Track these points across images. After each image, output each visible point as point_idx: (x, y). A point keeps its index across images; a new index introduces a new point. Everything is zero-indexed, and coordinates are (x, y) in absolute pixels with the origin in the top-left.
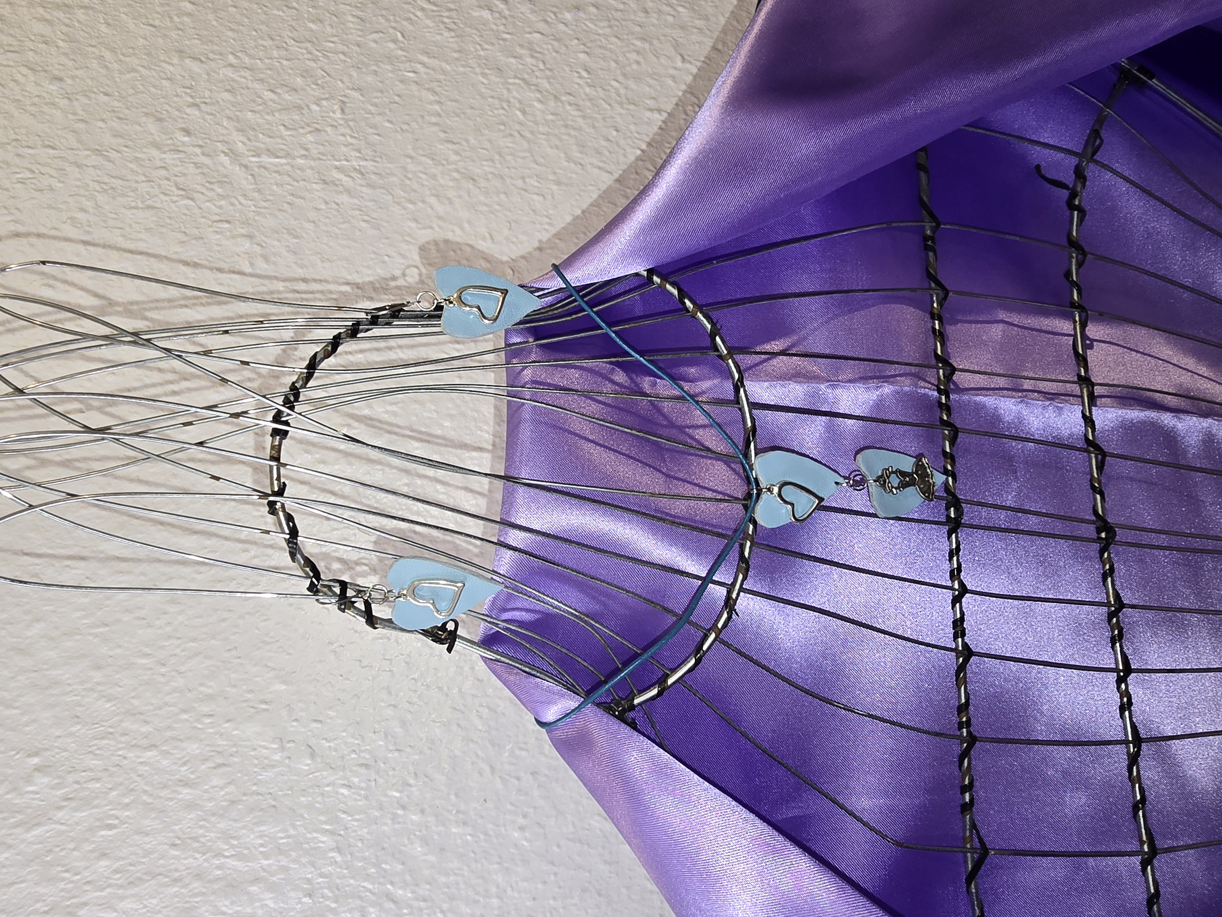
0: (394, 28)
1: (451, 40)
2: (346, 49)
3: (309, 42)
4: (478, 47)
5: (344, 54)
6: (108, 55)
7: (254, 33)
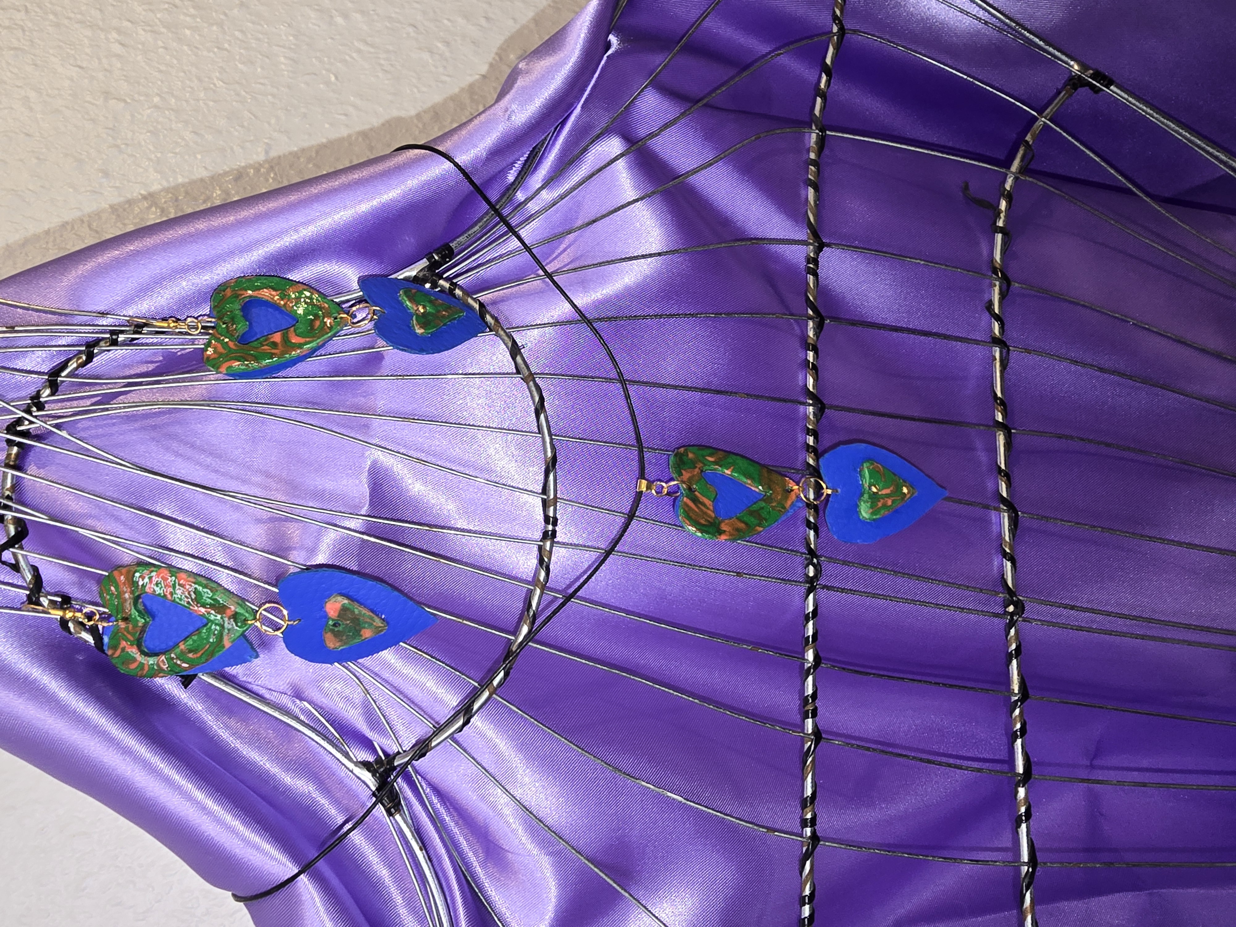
0: (328, 70)
1: (386, 82)
2: (275, 90)
3: (238, 83)
4: (415, 90)
5: (273, 96)
6: (32, 95)
7: (182, 74)
